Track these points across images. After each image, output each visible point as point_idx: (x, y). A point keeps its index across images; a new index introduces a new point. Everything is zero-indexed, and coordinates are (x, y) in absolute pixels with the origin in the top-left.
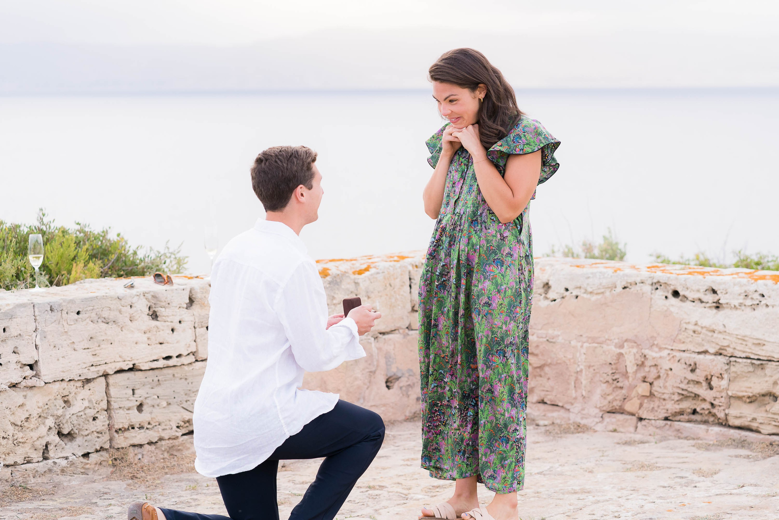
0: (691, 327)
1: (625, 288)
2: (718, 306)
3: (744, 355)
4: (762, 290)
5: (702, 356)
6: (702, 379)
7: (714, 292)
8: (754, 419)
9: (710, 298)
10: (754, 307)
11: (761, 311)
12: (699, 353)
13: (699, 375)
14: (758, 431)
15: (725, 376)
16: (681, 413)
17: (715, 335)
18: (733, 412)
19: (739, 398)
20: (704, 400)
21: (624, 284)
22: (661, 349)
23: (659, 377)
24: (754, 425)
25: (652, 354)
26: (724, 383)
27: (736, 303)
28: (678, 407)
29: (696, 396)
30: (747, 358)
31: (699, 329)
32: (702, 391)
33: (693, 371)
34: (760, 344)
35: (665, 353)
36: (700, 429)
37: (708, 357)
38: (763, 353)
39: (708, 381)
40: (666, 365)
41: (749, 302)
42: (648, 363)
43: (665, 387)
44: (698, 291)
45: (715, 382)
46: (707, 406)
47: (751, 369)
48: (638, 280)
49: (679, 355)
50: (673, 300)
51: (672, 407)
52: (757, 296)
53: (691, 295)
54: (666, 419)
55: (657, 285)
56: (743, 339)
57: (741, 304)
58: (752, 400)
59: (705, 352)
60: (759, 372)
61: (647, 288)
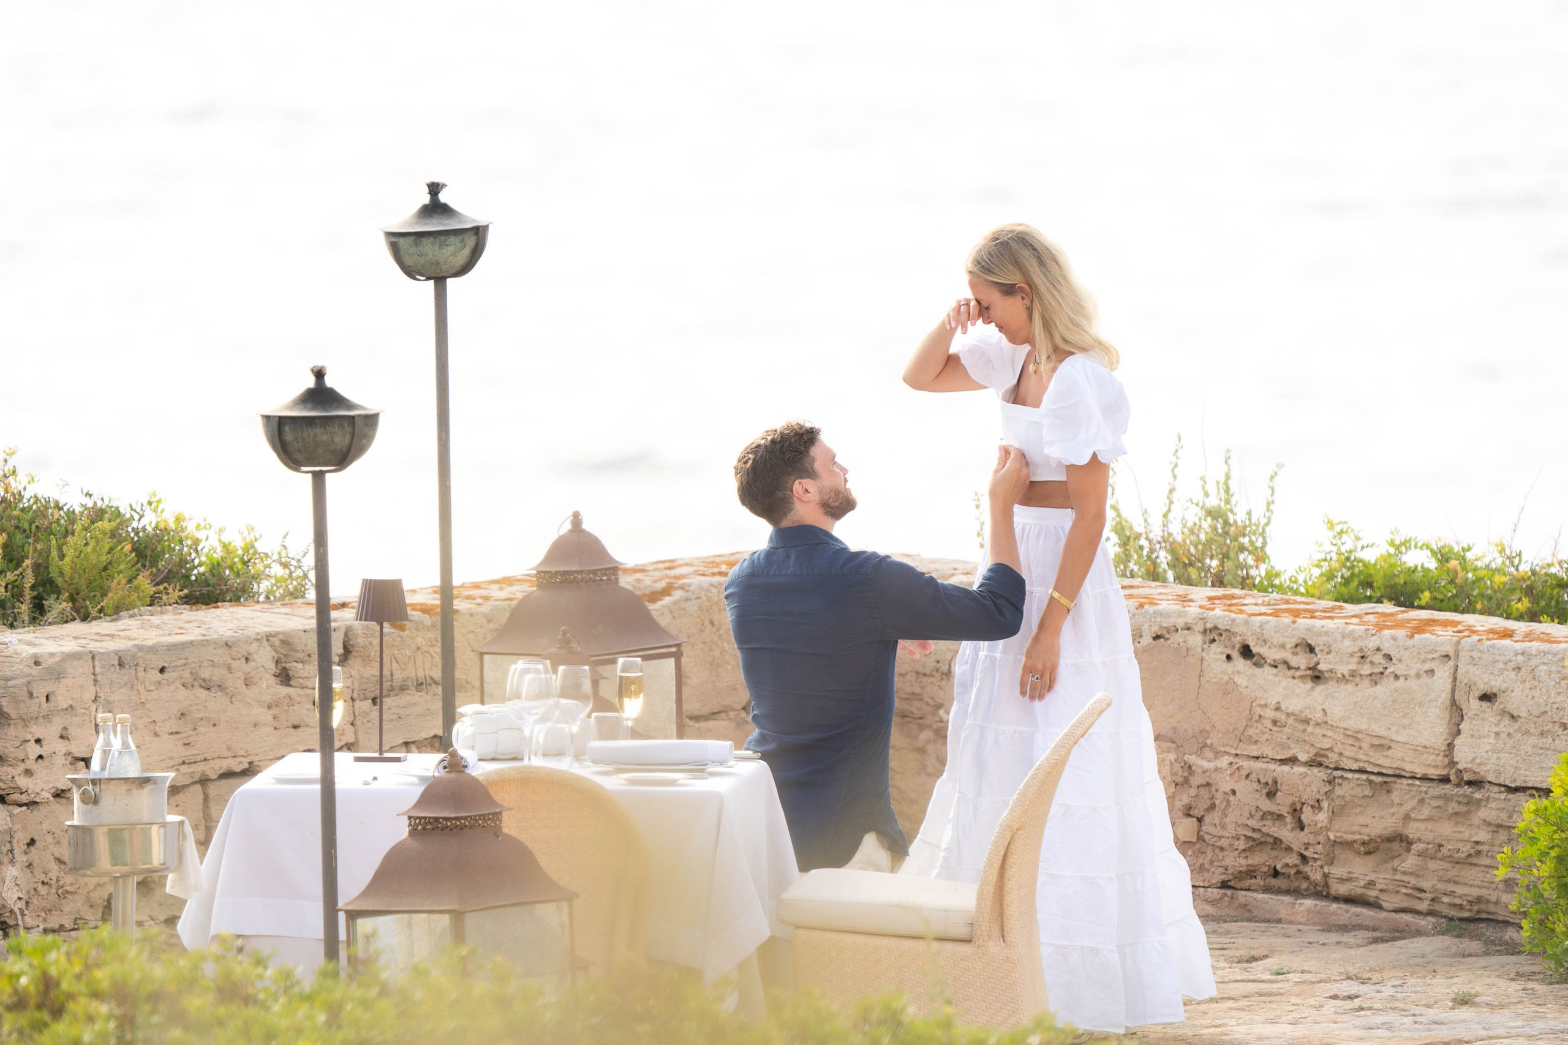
0: (1270, 714)
1: (1157, 637)
2: (1317, 677)
3: (1355, 766)
4: (1388, 647)
5: (1286, 768)
6: (1284, 810)
7: (1311, 649)
8: (1371, 884)
9: (1301, 660)
10: (1376, 678)
11: (1387, 687)
12: (1283, 762)
13: (1282, 804)
14: (1374, 905)
15: (1325, 804)
16: (1251, 873)
17: (1310, 729)
18: (1337, 871)
19: (1348, 845)
20: (1289, 849)
21: (1155, 629)
22: (1218, 754)
23: (1212, 807)
24: (1372, 893)
25: (1201, 763)
26: (1322, 817)
27: (1344, 669)
28: (1243, 863)
29: (1277, 841)
30: (1361, 771)
31: (1283, 717)
32: (1286, 833)
33: (1271, 795)
34: (1383, 746)
35: (1224, 761)
36: (1282, 904)
37: (1299, 770)
38: (1386, 762)
39: (1296, 812)
40: (1225, 784)
41: (1366, 670)
42: (1196, 781)
43: (1223, 826)
44: (1283, 646)
45: (1307, 816)
46: (1293, 859)
47: (1367, 792)
48: (1180, 622)
49: (1246, 764)
50: (1240, 663)
51: (1235, 862)
52: (1378, 658)
53: (1271, 654)
54: (1224, 885)
55: (1213, 634)
56: (1355, 737)
57: (1353, 674)
58: (1370, 848)
59: (1292, 761)
60: (1383, 797)
61: (1196, 640)
